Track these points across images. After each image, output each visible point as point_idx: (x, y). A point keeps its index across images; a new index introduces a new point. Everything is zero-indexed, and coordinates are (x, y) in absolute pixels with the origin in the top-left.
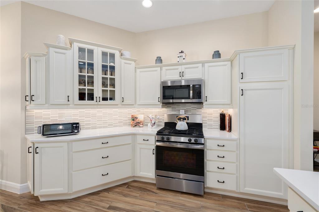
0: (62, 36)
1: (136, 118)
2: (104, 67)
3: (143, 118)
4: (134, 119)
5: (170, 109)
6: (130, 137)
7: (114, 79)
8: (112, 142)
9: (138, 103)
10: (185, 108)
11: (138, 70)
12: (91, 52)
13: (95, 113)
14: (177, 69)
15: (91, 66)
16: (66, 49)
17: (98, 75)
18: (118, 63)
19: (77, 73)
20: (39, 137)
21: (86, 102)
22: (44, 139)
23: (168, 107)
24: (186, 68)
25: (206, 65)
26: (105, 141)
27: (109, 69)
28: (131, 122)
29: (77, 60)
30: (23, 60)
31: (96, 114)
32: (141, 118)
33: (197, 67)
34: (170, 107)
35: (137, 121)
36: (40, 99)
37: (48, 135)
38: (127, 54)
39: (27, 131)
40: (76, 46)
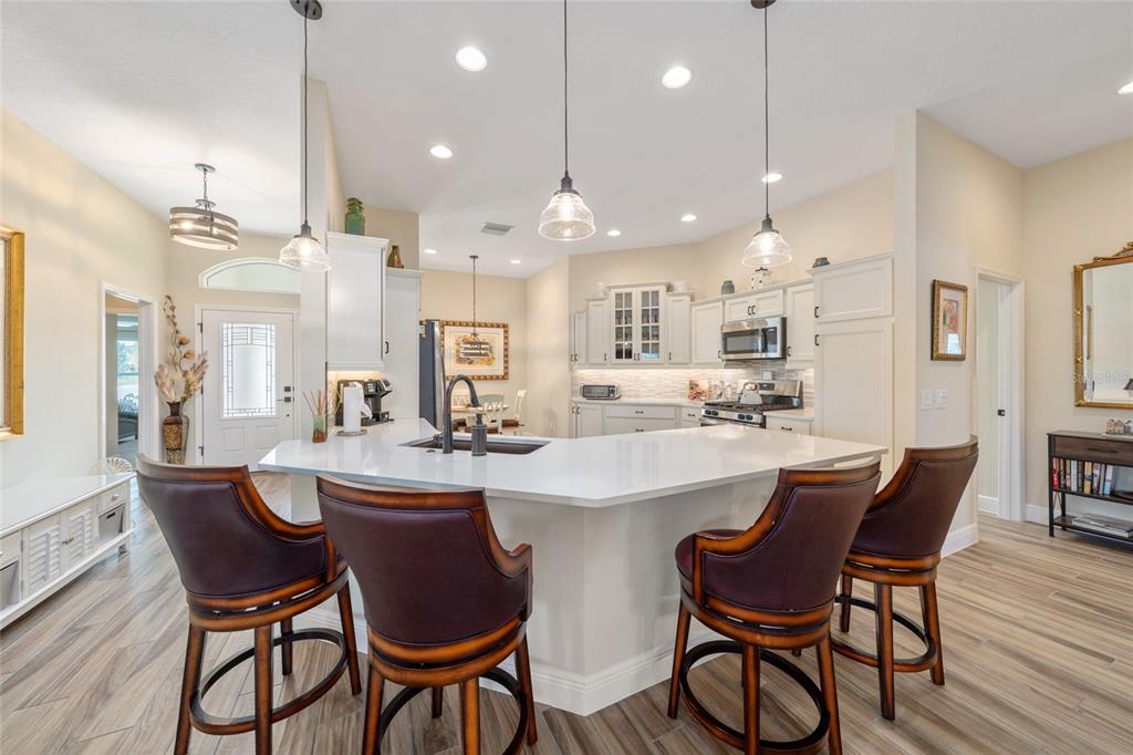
0: (601, 284)
1: (697, 385)
2: (645, 314)
3: (707, 386)
4: (693, 386)
5: (751, 371)
6: (673, 409)
7: (657, 327)
8: (648, 412)
9: (694, 360)
10: (775, 369)
11: (694, 309)
12: (629, 295)
14: (746, 302)
15: (629, 313)
16: (603, 299)
17: (637, 324)
18: (666, 303)
19: (614, 325)
20: (581, 399)
21: (624, 360)
22: (585, 400)
23: (748, 367)
24: (759, 300)
25: (790, 290)
26: (640, 409)
27: (651, 315)
28: (688, 391)
29: (614, 309)
30: (570, 316)
32: (704, 385)
33: (775, 297)
34: (751, 367)
35: (698, 390)
36: (582, 360)
37: (589, 398)
38: (679, 286)
39: (573, 392)
40: (613, 293)
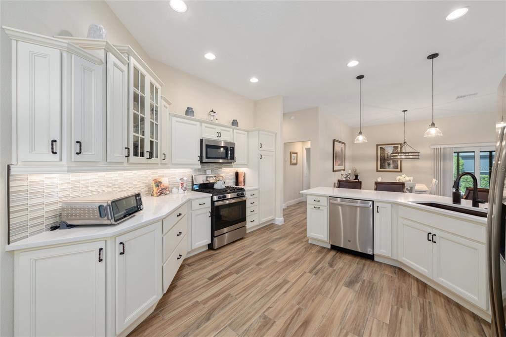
1: (161, 183)
3: (168, 183)
4: (158, 184)
9: (173, 162)
11: (173, 119)
13: (116, 178)
14: (215, 129)
17: (148, 118)
25: (235, 131)
28: (156, 189)
31: (117, 180)
32: (165, 182)
35: (162, 186)
40: (132, 63)
